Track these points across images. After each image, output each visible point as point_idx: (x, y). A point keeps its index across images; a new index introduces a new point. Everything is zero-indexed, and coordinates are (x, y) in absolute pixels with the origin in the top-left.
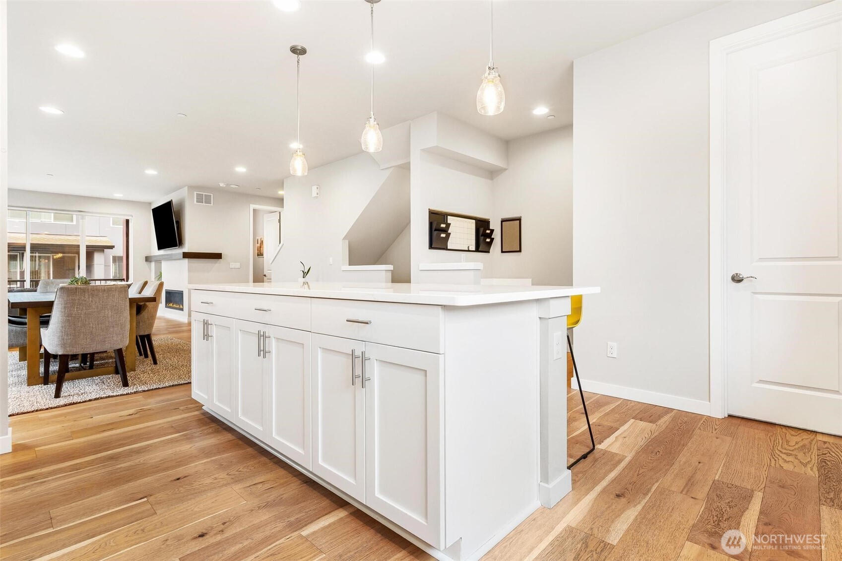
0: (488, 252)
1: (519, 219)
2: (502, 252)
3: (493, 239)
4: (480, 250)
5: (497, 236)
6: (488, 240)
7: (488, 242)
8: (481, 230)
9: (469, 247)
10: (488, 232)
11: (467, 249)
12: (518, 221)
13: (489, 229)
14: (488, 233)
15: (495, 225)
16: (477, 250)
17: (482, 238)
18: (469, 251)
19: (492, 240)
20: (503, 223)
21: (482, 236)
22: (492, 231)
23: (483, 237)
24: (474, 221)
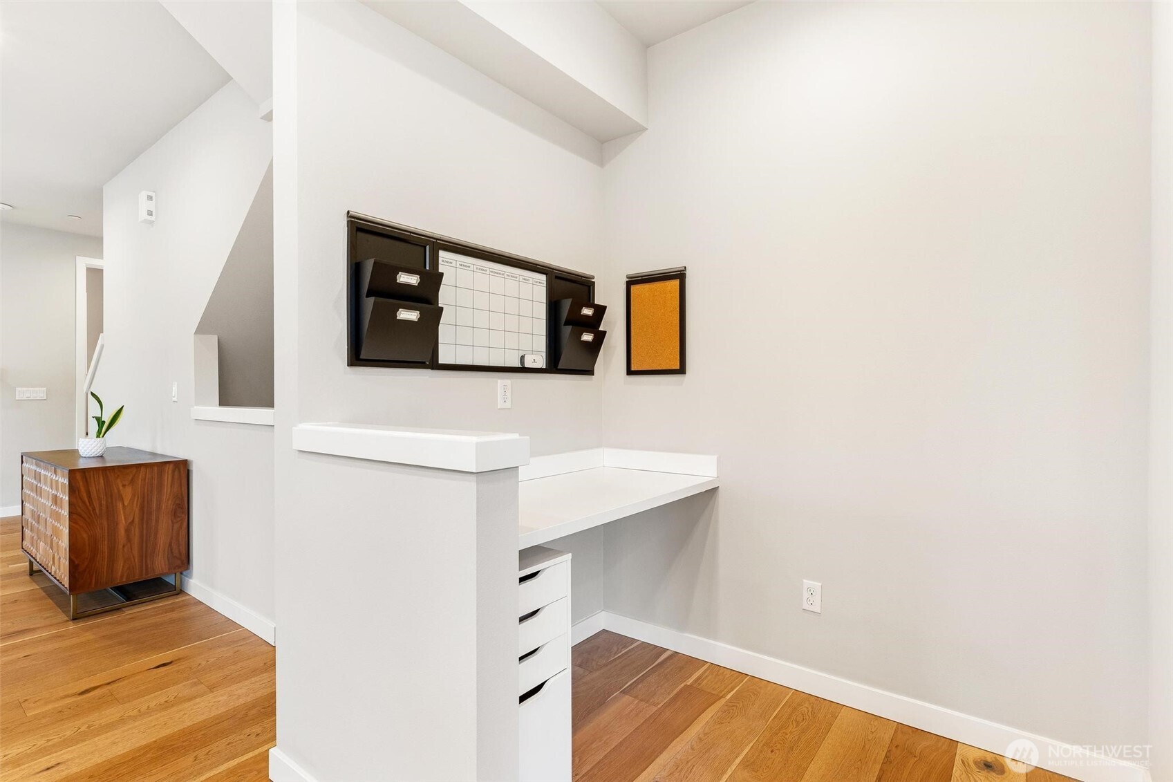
0: (590, 372)
1: (680, 276)
2: (630, 372)
3: (604, 333)
4: (559, 367)
5: (614, 324)
6: (587, 337)
7: (586, 343)
8: (566, 304)
9: (522, 358)
10: (587, 311)
11: (517, 364)
12: (676, 283)
13: (590, 304)
14: (587, 316)
15: (610, 294)
16: (554, 365)
17: (567, 331)
18: (523, 370)
19: (600, 337)
20: (633, 288)
21: (567, 323)
22: (600, 311)
23: (569, 328)
24: (543, 278)
